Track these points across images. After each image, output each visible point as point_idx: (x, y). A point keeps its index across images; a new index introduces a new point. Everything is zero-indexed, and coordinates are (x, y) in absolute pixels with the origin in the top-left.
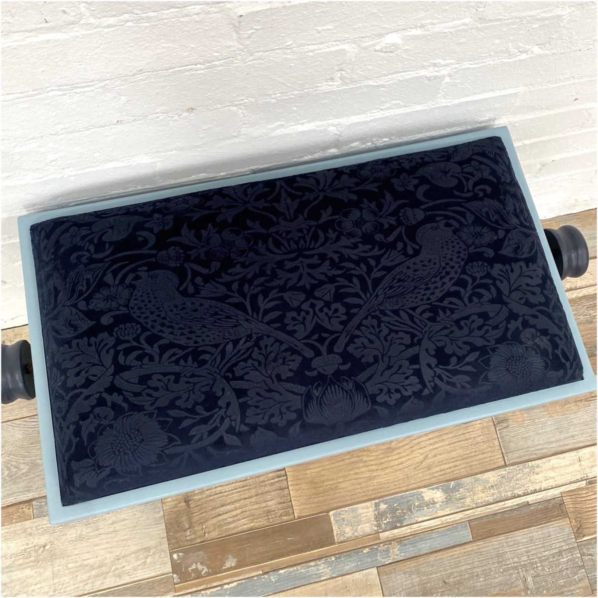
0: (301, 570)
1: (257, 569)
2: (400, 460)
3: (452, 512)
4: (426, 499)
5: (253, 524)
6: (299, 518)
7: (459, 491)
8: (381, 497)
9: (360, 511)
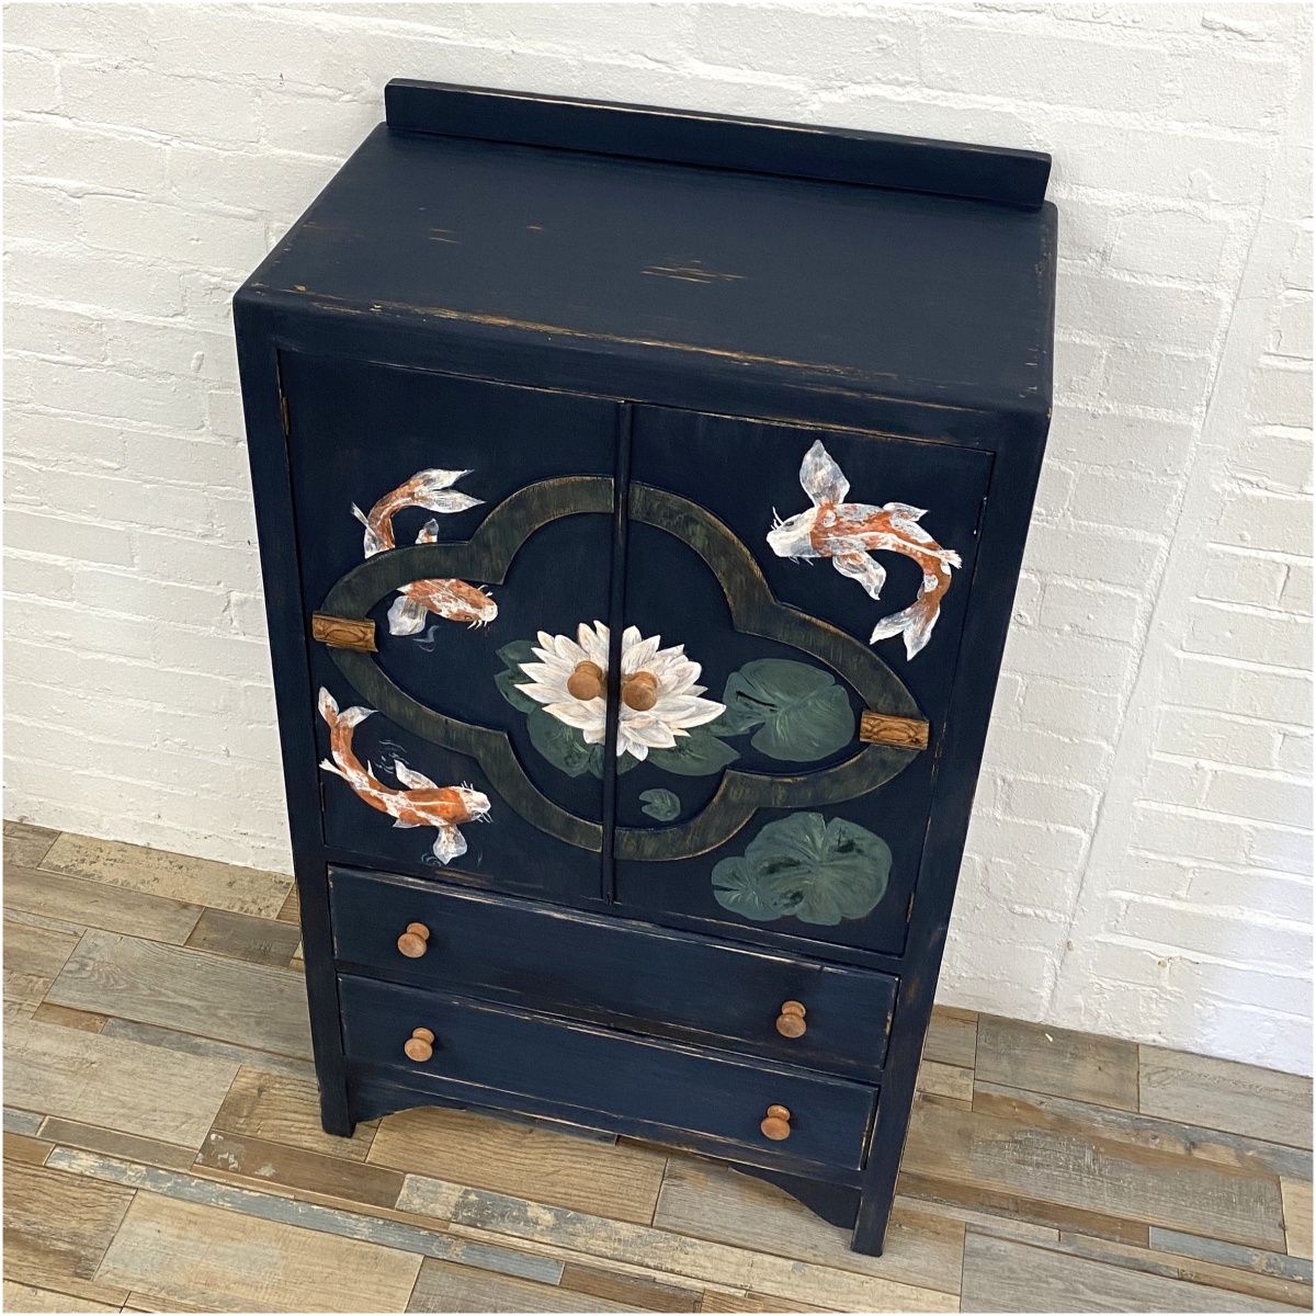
0: (339, 1216)
1: (291, 1192)
2: (523, 1161)
3: (553, 1243)
4: (529, 1214)
5: (315, 1145)
6: (370, 1163)
7: (575, 1224)
8: (477, 1187)
9: (444, 1190)
